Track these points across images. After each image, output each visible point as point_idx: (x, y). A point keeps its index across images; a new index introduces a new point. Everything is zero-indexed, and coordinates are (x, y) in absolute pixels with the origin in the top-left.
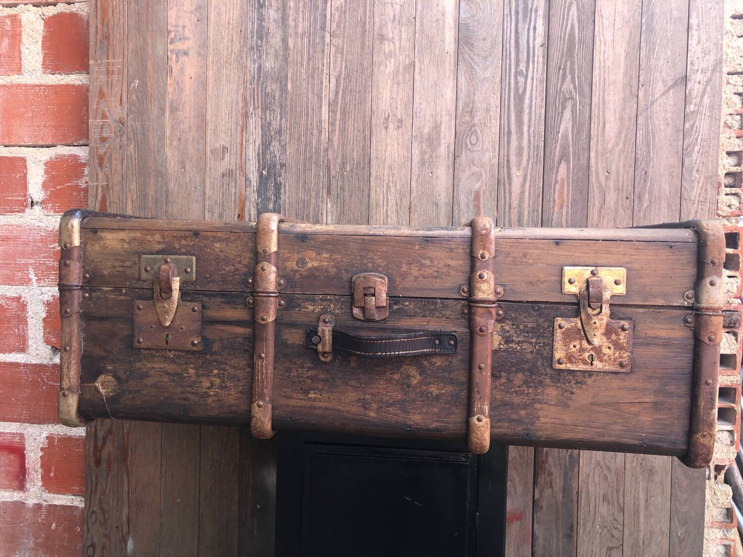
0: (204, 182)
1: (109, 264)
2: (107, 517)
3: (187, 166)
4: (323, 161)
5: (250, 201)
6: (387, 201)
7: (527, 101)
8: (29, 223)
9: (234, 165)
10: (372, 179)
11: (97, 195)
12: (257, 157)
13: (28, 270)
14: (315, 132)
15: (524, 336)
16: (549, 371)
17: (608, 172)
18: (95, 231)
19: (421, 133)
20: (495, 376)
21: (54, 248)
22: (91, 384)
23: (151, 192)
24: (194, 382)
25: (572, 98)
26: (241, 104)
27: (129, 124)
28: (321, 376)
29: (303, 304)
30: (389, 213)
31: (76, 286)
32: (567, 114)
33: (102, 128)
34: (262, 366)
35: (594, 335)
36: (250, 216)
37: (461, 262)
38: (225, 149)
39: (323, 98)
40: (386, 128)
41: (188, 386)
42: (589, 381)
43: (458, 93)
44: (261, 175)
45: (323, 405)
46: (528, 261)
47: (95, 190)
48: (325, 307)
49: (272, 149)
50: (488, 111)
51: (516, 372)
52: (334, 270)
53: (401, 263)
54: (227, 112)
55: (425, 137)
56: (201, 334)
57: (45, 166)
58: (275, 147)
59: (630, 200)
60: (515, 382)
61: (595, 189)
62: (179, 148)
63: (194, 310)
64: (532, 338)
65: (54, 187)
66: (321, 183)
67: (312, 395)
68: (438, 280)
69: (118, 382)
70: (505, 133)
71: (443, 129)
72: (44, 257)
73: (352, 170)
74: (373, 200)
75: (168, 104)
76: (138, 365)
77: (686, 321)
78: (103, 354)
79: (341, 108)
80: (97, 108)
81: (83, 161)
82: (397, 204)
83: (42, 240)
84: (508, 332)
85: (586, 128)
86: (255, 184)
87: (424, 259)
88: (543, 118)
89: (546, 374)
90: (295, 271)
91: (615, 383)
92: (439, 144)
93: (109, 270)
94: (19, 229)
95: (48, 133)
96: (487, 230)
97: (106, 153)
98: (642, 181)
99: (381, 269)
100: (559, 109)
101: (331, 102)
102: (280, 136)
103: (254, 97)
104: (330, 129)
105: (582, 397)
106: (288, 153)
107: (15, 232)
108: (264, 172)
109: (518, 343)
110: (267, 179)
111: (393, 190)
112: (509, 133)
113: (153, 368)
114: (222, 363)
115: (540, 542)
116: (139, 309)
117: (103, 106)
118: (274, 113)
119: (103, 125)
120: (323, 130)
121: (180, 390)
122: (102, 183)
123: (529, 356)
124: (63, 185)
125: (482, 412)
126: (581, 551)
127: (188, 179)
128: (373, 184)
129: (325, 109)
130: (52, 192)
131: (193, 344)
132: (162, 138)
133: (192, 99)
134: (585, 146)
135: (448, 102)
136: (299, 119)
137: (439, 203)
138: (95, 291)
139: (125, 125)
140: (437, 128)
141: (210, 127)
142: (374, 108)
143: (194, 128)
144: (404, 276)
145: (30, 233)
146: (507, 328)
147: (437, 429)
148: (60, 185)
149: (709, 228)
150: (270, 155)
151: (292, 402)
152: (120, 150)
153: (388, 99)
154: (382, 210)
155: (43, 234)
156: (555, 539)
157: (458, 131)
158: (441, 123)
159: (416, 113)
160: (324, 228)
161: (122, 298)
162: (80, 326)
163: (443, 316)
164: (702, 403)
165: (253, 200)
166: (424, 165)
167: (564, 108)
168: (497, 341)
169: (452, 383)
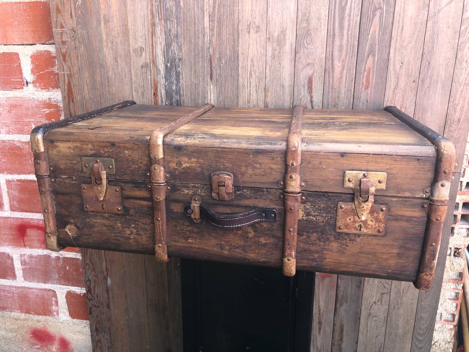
0: (130, 71)
1: (63, 162)
2: (95, 267)
3: (119, 61)
4: (207, 57)
5: (161, 84)
6: (250, 84)
7: (347, 11)
8: (27, 96)
9: (149, 60)
10: (240, 68)
11: (65, 80)
12: (163, 54)
13: (31, 125)
14: (201, 36)
15: (318, 212)
16: (333, 233)
17: (402, 63)
18: (52, 142)
19: (273, 36)
20: (299, 234)
21: (44, 112)
22: (63, 230)
23: (98, 78)
24: (121, 231)
25: (381, 8)
26: (150, 17)
27: (79, 32)
28: (195, 230)
29: (181, 189)
30: (251, 92)
31: (46, 176)
32: (376, 20)
33: (62, 35)
34: (159, 225)
35: (362, 214)
36: (161, 94)
37: (279, 166)
38: (142, 49)
39: (205, 11)
40: (249, 32)
41: (118, 233)
42: (358, 240)
43: (299, 6)
44: (166, 66)
45: (197, 246)
46: (322, 166)
47: (63, 77)
48: (195, 191)
49: (172, 48)
50: (319, 19)
51: (313, 232)
52: (200, 169)
53: (242, 166)
54: (142, 23)
55: (276, 39)
56: (122, 204)
57: (31, 58)
58: (174, 47)
59: (416, 83)
60: (312, 238)
61: (392, 75)
62: (112, 48)
63: (116, 191)
64: (323, 213)
65: (38, 72)
66: (206, 72)
67: (190, 241)
68: (265, 177)
69: (78, 229)
70: (331, 36)
71: (288, 33)
72: (39, 118)
73: (226, 62)
74: (240, 83)
75: (102, 17)
76: (88, 220)
77: (423, 207)
78: (67, 213)
79: (217, 18)
80: (57, 21)
81: (54, 55)
82: (256, 86)
83: (36, 107)
84: (308, 209)
85: (388, 31)
86: (163, 73)
87: (256, 163)
88: (358, 24)
89: (331, 235)
90: (176, 169)
91: (375, 241)
92: (285, 44)
93: (64, 166)
94: (22, 100)
95: (29, 35)
96: (296, 147)
97: (66, 52)
98: (426, 69)
99: (229, 169)
100: (370, 17)
101: (211, 14)
102: (177, 39)
103: (158, 11)
104: (210, 34)
105: (353, 248)
106: (183, 51)
107: (20, 101)
108: (168, 64)
109: (314, 216)
110: (171, 69)
111: (253, 76)
112: (334, 35)
113: (97, 222)
114: (136, 221)
115: (341, 289)
116: (85, 189)
117: (60, 19)
118: (172, 23)
119: (62, 33)
120: (206, 35)
121: (113, 235)
122: (67, 72)
123: (321, 224)
124: (44, 71)
125: (291, 256)
126: (365, 295)
127: (120, 69)
128: (240, 72)
129: (206, 19)
130: (37, 75)
131: (119, 211)
132: (101, 41)
133: (118, 13)
134: (388, 44)
135: (291, 13)
136: (189, 27)
137: (284, 85)
138: (57, 178)
139: (76, 32)
140: (283, 32)
141: (131, 34)
142: (240, 18)
143: (121, 35)
144: (243, 174)
145: (29, 102)
146: (308, 207)
147: (264, 262)
148: (42, 71)
149: (445, 149)
150: (172, 53)
151: (179, 244)
152: (75, 50)
153: (250, 11)
154: (246, 90)
155: (36, 103)
156: (350, 288)
157: (298, 34)
158: (286, 28)
159: (269, 22)
160: (192, 142)
161: (74, 182)
162: (52, 198)
163: (268, 198)
164: (427, 256)
165: (162, 83)
166: (275, 58)
167: (374, 15)
168: (301, 214)
169: (273, 237)
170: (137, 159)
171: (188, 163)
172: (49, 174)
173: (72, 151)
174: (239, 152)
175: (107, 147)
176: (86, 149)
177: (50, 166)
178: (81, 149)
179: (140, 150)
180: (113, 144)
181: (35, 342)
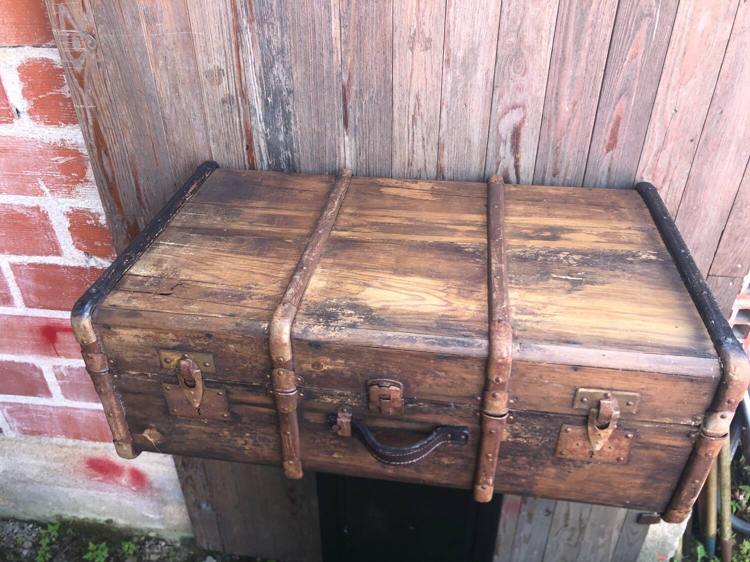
0: (202, 108)
1: (130, 354)
3: (181, 91)
4: (337, 88)
5: (258, 131)
6: (413, 135)
7: (590, 18)
8: (21, 135)
9: (234, 90)
10: (395, 109)
11: (87, 119)
12: (259, 82)
13: (38, 182)
14: (325, 53)
15: (532, 434)
16: (551, 457)
17: (676, 111)
18: (108, 327)
19: (455, 56)
20: (501, 456)
21: (56, 161)
22: (140, 435)
23: (147, 118)
24: (230, 440)
25: (650, 15)
26: (231, 16)
27: (101, 37)
28: (343, 444)
29: (321, 397)
30: (415, 149)
31: (104, 372)
32: (642, 33)
33: (70, 41)
34: (289, 440)
35: (597, 443)
36: (260, 148)
37: (475, 377)
38: (220, 72)
39: (332, 8)
40: (412, 49)
41: (225, 442)
42: (587, 467)
43: (503, 5)
44: (266, 103)
45: (346, 462)
46: (544, 381)
47: (83, 113)
48: (342, 400)
49: (275, 72)
50: (539, 30)
51: (521, 456)
52: (350, 373)
53: (416, 373)
54: (217, 25)
55: (459, 62)
56: (229, 410)
57: (19, 72)
58: (278, 70)
59: (694, 144)
60: (519, 462)
61: (656, 129)
62: (167, 69)
63: (218, 394)
64: (539, 436)
65: (36, 96)
66: (336, 113)
67: (335, 455)
68: (453, 389)
69: (163, 436)
70: (558, 60)
71: (481, 53)
72: (49, 170)
73: (371, 98)
74: (396, 134)
75: (141, 12)
76: (177, 425)
77: (689, 436)
78: (143, 416)
79: (355, 23)
80: (57, 15)
81: (59, 67)
82: (423, 139)
83: (42, 153)
84: (517, 430)
85: (660, 55)
86: (261, 113)
87: (439, 371)
88: (608, 41)
89: (548, 460)
90: (312, 372)
91: (611, 469)
92: (476, 70)
93: (131, 359)
94: (13, 141)
95: (9, 31)
96: (503, 359)
97: (83, 71)
98: (715, 122)
99: (396, 376)
100: (630, 30)
101: (342, 14)
102: (283, 57)
103: (246, 5)
104: (343, 50)
105: (576, 475)
106: (294, 77)
107: (10, 143)
108: (269, 99)
109: (525, 438)
110: (274, 107)
111: (419, 122)
112: (563, 59)
113: (191, 428)
114: (252, 430)
116: (168, 390)
117: (63, 11)
118: (273, 28)
119: (70, 37)
120: (335, 50)
121: (218, 444)
122: (89, 106)
123: (535, 447)
124: (45, 94)
125: (488, 483)
127: (184, 105)
128: (396, 115)
129: (335, 23)
130: (34, 101)
131: (225, 417)
132: (144, 54)
133: (170, 6)
134: (655, 78)
135: (490, 17)
136: (304, 36)
137: (472, 140)
138: (121, 373)
139: (97, 37)
140: (473, 51)
141: (199, 43)
142: (397, 22)
143: (180, 45)
144: (418, 384)
145: (26, 145)
146: (517, 427)
147: (446, 484)
148: (42, 94)
149: (736, 373)
150: (274, 80)
151: (319, 459)
152: (99, 68)
153: (414, 11)
154: (407, 145)
155: (41, 147)
157: (499, 55)
158: (479, 45)
159: (449, 32)
160: (338, 336)
161: (149, 380)
162: (116, 398)
163: (456, 414)
164: (685, 493)
165: (260, 130)
166: (457, 95)
167: (638, 28)
168: (505, 435)
169: (462, 458)
170: (249, 357)
171: (331, 364)
172: (108, 369)
173: (142, 341)
174: (412, 355)
175: (199, 338)
176: (165, 339)
177: (109, 359)
178: (156, 339)
179: (253, 345)
180: (209, 336)
181: (94, 472)
